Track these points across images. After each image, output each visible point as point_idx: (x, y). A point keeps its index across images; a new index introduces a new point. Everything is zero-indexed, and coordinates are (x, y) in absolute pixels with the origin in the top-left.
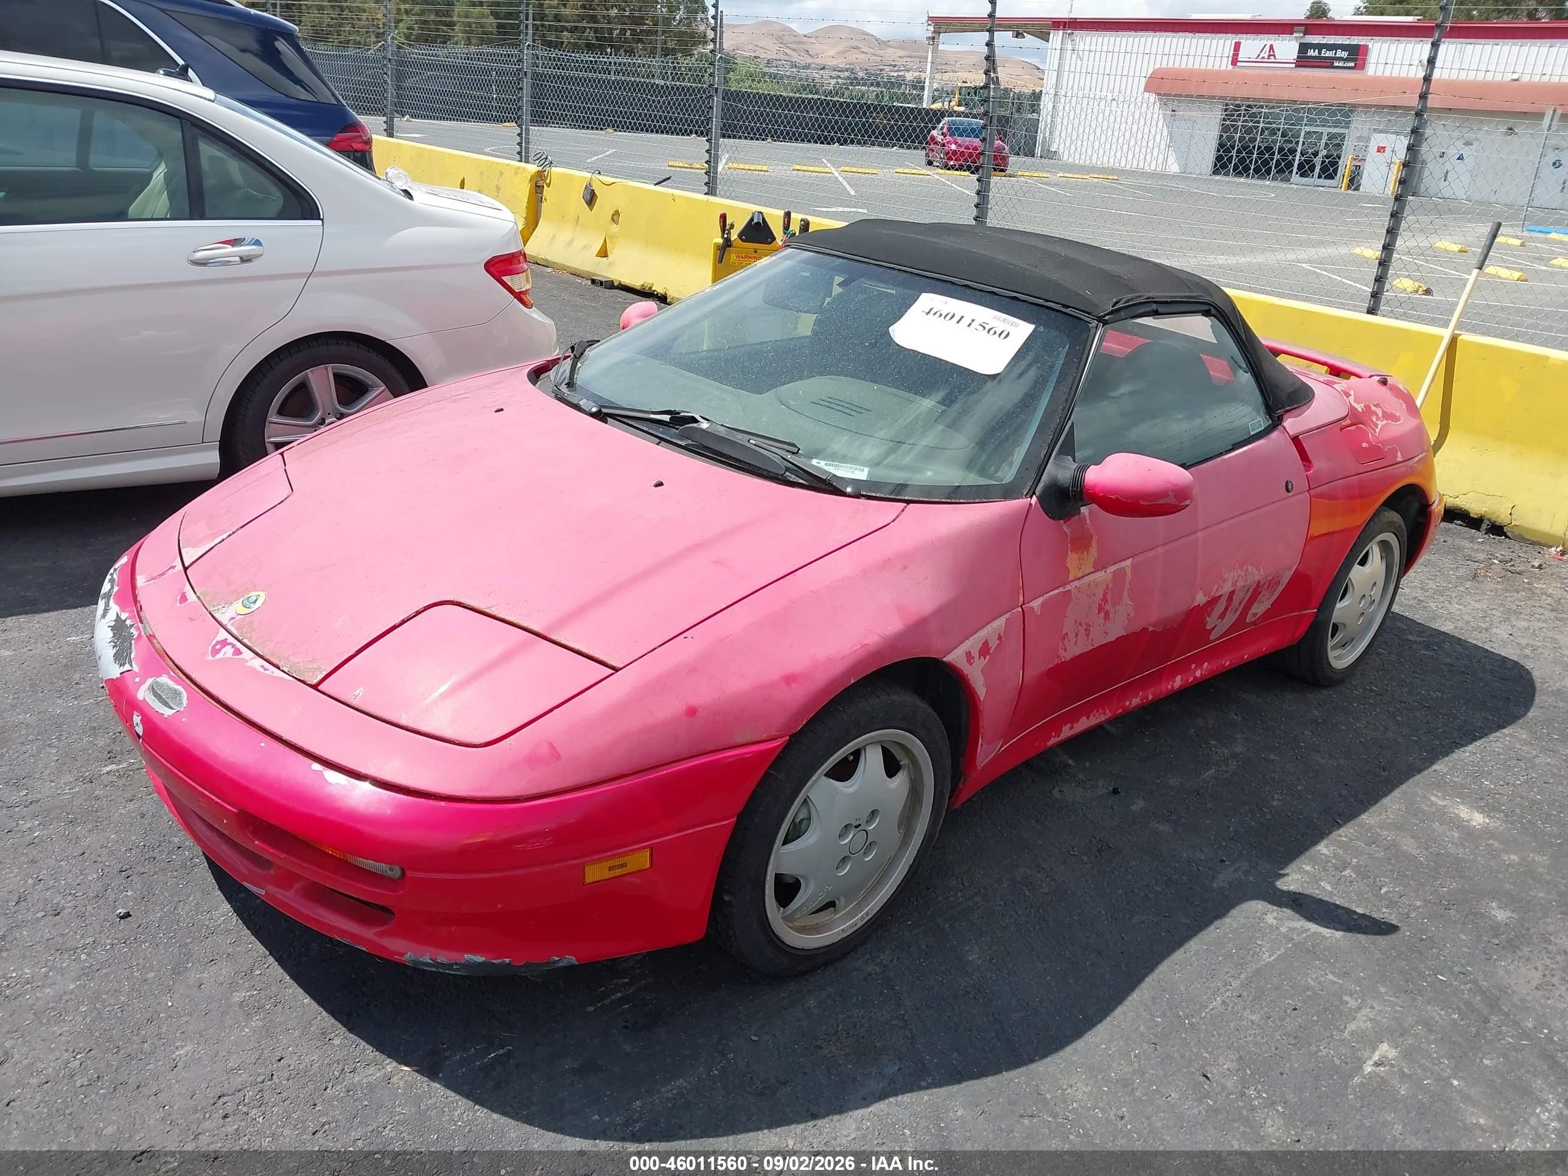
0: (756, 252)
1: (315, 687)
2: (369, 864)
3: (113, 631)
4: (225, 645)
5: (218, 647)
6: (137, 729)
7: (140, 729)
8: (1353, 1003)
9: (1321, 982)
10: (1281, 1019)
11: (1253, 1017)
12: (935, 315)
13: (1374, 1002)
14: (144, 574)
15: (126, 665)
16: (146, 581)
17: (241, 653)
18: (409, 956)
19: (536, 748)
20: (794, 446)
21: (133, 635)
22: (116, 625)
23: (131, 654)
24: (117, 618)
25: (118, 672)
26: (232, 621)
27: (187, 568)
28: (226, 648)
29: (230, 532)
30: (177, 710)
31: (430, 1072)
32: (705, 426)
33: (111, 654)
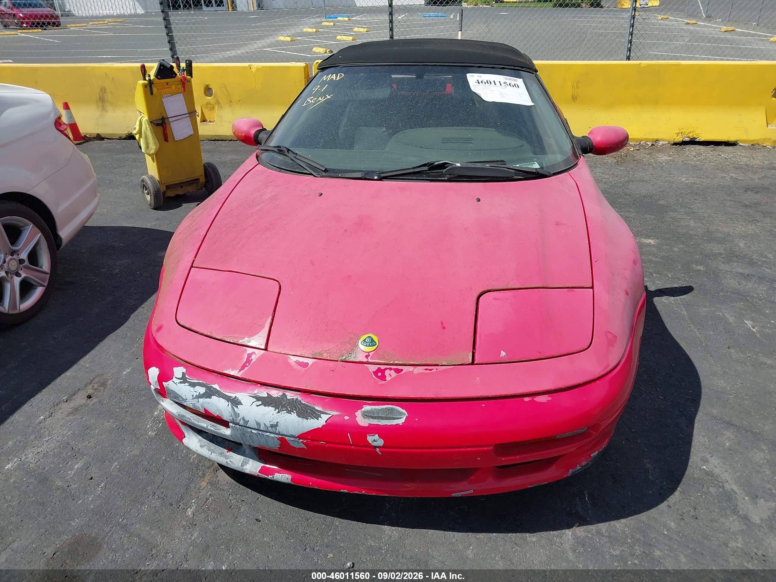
0: (167, 84)
1: (473, 363)
2: (564, 436)
3: (268, 406)
4: (383, 371)
5: (380, 374)
6: (374, 444)
7: (380, 442)
8: (720, 314)
9: (705, 312)
10: (717, 329)
11: (711, 333)
12: (482, 82)
13: (723, 311)
14: (227, 368)
15: (322, 415)
16: (240, 370)
17: (402, 370)
18: (571, 471)
19: (607, 337)
20: (503, 161)
21: (297, 399)
22: (267, 401)
23: (314, 408)
24: (258, 398)
25: (319, 423)
26: (369, 358)
27: (266, 349)
28: (387, 373)
29: (271, 317)
30: (405, 417)
31: (584, 522)
32: (459, 165)
33: (293, 417)
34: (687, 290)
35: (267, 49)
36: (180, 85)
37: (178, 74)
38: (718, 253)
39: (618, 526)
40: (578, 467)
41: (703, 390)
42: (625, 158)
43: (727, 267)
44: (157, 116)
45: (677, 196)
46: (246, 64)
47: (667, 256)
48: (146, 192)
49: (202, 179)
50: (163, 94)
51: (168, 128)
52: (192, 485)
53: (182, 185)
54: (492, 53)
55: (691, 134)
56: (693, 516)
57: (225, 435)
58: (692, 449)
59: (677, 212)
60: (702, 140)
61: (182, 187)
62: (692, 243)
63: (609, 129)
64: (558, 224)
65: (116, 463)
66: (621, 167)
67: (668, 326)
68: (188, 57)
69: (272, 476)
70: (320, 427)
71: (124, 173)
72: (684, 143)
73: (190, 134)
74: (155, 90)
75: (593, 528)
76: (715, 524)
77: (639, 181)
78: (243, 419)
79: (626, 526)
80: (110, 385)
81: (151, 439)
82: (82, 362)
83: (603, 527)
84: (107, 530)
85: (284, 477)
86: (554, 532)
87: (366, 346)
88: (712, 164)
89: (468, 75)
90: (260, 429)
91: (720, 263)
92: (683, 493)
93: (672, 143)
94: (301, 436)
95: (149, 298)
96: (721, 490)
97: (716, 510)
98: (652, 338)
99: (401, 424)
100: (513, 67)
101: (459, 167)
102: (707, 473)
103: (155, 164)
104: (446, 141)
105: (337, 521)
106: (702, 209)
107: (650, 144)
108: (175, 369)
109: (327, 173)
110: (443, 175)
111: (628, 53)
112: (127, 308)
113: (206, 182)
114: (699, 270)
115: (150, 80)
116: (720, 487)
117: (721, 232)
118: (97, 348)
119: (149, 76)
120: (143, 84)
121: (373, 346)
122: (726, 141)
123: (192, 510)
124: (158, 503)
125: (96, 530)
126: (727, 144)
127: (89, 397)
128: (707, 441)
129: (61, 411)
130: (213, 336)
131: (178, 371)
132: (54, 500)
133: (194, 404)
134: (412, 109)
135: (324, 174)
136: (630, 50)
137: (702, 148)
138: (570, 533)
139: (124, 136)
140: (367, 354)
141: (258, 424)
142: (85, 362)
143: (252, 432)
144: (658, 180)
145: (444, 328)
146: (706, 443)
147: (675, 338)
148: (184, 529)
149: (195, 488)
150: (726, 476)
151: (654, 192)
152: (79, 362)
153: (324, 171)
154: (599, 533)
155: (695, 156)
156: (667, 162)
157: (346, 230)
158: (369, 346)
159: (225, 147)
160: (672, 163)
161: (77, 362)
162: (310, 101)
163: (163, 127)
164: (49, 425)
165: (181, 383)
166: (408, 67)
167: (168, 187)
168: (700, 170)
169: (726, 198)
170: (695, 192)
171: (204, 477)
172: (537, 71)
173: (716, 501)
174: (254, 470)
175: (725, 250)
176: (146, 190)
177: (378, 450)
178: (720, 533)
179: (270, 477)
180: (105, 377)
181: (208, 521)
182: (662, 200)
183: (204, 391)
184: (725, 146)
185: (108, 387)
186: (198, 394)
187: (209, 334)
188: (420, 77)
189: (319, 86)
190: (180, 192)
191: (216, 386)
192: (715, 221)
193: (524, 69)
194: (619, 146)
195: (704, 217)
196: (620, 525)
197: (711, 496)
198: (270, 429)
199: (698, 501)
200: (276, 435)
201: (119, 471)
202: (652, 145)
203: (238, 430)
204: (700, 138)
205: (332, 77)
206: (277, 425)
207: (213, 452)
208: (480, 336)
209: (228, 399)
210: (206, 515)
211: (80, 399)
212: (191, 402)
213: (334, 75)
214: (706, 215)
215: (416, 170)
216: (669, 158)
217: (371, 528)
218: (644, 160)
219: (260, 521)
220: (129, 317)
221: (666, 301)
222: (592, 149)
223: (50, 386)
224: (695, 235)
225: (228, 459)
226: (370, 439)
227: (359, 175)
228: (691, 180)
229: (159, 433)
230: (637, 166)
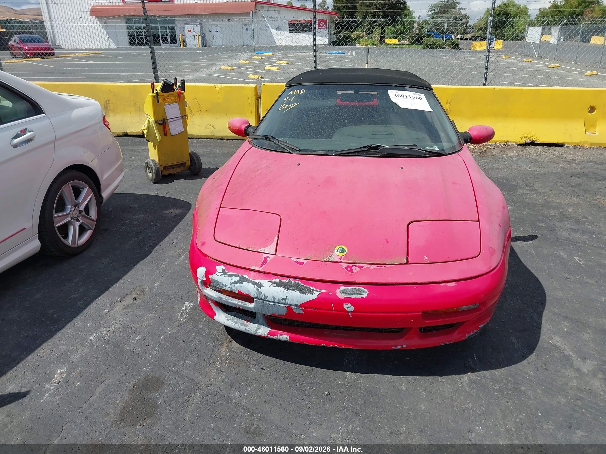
0: (168, 96)
1: (407, 263)
3: (281, 287)
4: (351, 267)
5: (349, 269)
6: (348, 310)
7: (352, 309)
8: (557, 253)
9: (547, 252)
10: (555, 262)
11: (552, 264)
12: (398, 96)
13: (559, 251)
14: (252, 266)
15: (315, 292)
16: (260, 267)
17: (363, 267)
18: (467, 335)
19: (489, 250)
20: (416, 145)
21: (298, 283)
22: (279, 285)
23: (310, 288)
24: (274, 283)
25: (314, 296)
26: (342, 259)
27: (276, 254)
28: (354, 268)
29: (277, 236)
30: (367, 294)
31: (473, 370)
32: (388, 147)
33: (297, 293)
34: (533, 237)
35: (213, 75)
36: (176, 97)
37: (176, 89)
38: (554, 216)
39: (496, 373)
40: (472, 334)
41: (547, 298)
42: (485, 154)
43: (561, 225)
44: (161, 118)
45: (524, 179)
46: (213, 85)
47: (519, 217)
48: (149, 171)
49: (188, 163)
50: (164, 103)
51: (167, 128)
52: (216, 350)
53: (174, 167)
54: (403, 77)
55: (531, 138)
56: (544, 369)
57: (250, 308)
58: (542, 332)
59: (524, 189)
60: (539, 142)
61: (173, 168)
62: (536, 209)
63: (482, 127)
64: (454, 183)
65: (162, 337)
66: (483, 159)
67: (522, 260)
68: (182, 78)
69: (276, 337)
70: (314, 299)
71: (126, 159)
72: (526, 144)
73: (182, 131)
74: (160, 100)
75: (481, 373)
76: (559, 373)
77: (496, 169)
78: (264, 295)
79: (502, 373)
80: (148, 292)
81: (183, 323)
82: (125, 278)
83: (487, 373)
84: (165, 374)
85: (284, 337)
86: (456, 376)
87: (340, 252)
88: (547, 158)
89: (389, 91)
90: (275, 301)
91: (556, 222)
92: (537, 356)
93: (518, 144)
94: (302, 305)
95: (164, 239)
96: (562, 354)
97: (560, 366)
98: (512, 267)
99: (365, 298)
100: (417, 87)
101: (388, 148)
102: (552, 345)
103: (156, 151)
104: (373, 133)
105: (315, 370)
106: (542, 188)
107: (502, 144)
108: (217, 267)
109: (301, 152)
110: (377, 153)
111: (485, 81)
112: (149, 245)
113: (190, 165)
114: (542, 226)
115: (157, 93)
116: (561, 353)
117: (555, 202)
118: (134, 270)
119: (157, 90)
120: (152, 96)
121: (344, 252)
122: (556, 143)
123: (219, 363)
124: (195, 359)
125: (158, 374)
126: (557, 145)
127: (135, 299)
128: (552, 327)
129: (117, 307)
130: (241, 247)
131: (220, 268)
132: (126, 357)
133: (230, 288)
134: (353, 112)
135: (298, 152)
136: (486, 79)
137: (539, 148)
138: (466, 377)
139: (121, 134)
140: (340, 257)
141: (274, 298)
142: (128, 277)
143: (269, 304)
144: (510, 168)
145: (388, 242)
146: (552, 329)
147: (527, 267)
148: (216, 374)
149: (218, 351)
150: (565, 347)
151: (507, 176)
152: (123, 278)
153: (298, 151)
154: (484, 377)
155: (535, 153)
156: (515, 157)
157: (319, 185)
158: (342, 252)
159: (196, 143)
160: (518, 157)
161: (121, 278)
162: (284, 107)
163: (164, 126)
164: (113, 315)
165: (222, 275)
166: (349, 85)
167: (164, 168)
168: (538, 162)
169: (558, 181)
170: (536, 177)
171: (223, 345)
172: (433, 90)
173: (559, 360)
174: (264, 333)
175: (559, 214)
176: (148, 170)
177: (350, 313)
178: (562, 378)
179: (275, 337)
180: (143, 287)
181: (230, 369)
182: (513, 181)
183: (238, 279)
184: (556, 146)
185: (147, 293)
186: (234, 281)
187: (237, 246)
188: (357, 92)
189: (288, 98)
190: (172, 171)
191: (246, 276)
192: (551, 195)
193: (424, 88)
194: (489, 138)
195: (543, 193)
196: (498, 372)
197: (555, 358)
198: (282, 301)
199: (547, 361)
200: (285, 305)
201: (166, 342)
202: (504, 145)
203: (259, 303)
204: (538, 140)
205: (297, 92)
206: (286, 298)
207: (236, 323)
208: (411, 247)
209: (254, 283)
210: (228, 366)
211: (129, 300)
212: (229, 287)
213: (299, 90)
214: (544, 191)
215: (359, 150)
216: (517, 154)
217: (338, 373)
218: (499, 155)
219: (264, 369)
220: (152, 251)
221: (520, 245)
222: (471, 140)
223: (107, 292)
224: (537, 204)
225: (247, 326)
226: (345, 306)
227: (322, 153)
228: (533, 169)
229: (188, 320)
230: (494, 159)
